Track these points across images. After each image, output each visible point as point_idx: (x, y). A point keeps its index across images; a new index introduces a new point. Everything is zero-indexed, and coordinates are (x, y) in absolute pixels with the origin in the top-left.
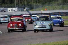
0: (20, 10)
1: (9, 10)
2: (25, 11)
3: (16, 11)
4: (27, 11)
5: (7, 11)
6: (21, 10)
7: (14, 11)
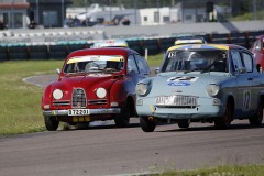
0: (189, 18)
1: (146, 19)
2: (213, 21)
3: (173, 22)
4: (222, 19)
5: (137, 22)
6: (194, 17)
7: (167, 19)
